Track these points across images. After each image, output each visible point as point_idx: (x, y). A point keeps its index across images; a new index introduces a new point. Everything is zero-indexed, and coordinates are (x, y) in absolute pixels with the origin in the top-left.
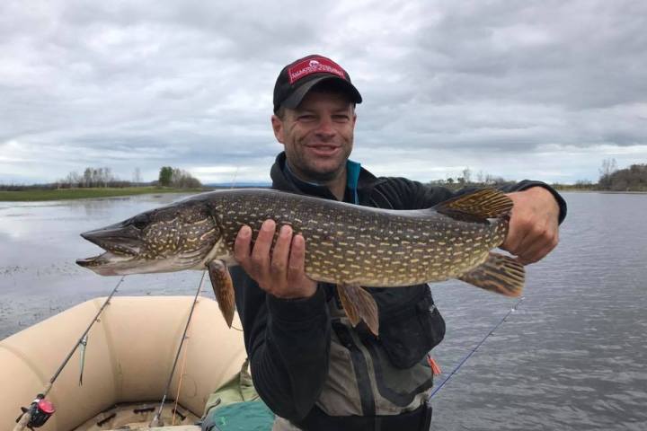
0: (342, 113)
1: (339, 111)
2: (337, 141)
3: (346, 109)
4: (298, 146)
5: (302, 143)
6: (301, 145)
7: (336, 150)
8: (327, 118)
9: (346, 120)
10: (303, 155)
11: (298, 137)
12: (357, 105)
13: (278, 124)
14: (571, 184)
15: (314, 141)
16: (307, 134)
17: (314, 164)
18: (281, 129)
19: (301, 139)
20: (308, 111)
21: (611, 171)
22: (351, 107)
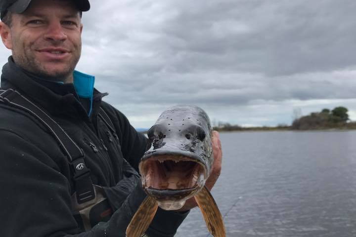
0: (70, 19)
1: (68, 17)
2: (66, 46)
3: (74, 16)
4: (29, 51)
5: (33, 47)
6: (31, 50)
7: (67, 54)
8: (56, 22)
9: (75, 26)
10: (33, 59)
11: (28, 42)
12: (83, 13)
13: (5, 31)
14: (274, 126)
15: (45, 45)
16: (37, 39)
17: (44, 68)
18: (9, 35)
19: (32, 44)
20: (37, 16)
21: (299, 116)
22: (78, 14)
